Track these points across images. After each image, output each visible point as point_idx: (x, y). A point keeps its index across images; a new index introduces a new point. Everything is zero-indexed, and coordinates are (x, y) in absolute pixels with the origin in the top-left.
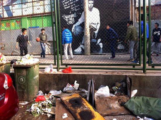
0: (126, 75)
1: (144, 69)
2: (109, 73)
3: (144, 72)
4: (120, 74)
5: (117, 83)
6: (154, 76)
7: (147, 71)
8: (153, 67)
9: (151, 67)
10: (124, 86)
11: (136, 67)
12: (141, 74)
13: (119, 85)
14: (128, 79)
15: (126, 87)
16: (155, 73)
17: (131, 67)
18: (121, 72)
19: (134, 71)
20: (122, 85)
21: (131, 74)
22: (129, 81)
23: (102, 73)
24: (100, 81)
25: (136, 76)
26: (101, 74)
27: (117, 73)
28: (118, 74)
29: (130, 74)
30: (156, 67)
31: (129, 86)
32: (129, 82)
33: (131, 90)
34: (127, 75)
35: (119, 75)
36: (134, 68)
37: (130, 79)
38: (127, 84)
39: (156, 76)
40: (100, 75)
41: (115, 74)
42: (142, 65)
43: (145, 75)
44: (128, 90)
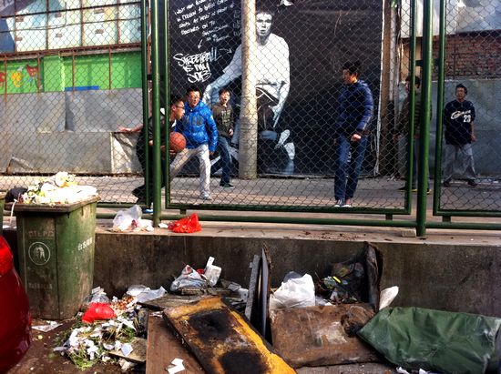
0: (365, 243)
1: (420, 225)
2: (315, 233)
3: (420, 233)
4: (348, 237)
5: (339, 265)
6: (449, 246)
7: (427, 230)
8: (447, 218)
9: (439, 219)
10: (359, 275)
11: (397, 218)
12: (409, 239)
13: (345, 270)
14: (371, 254)
15: (365, 279)
16: (452, 236)
17: (382, 218)
18: (352, 232)
19: (388, 229)
20: (354, 271)
21: (381, 239)
22: (374, 260)
23: (292, 236)
24: (285, 259)
25: (395, 245)
26: (291, 238)
27: (339, 234)
28: (341, 239)
29: (378, 237)
30: (455, 220)
31: (373, 276)
32: (374, 264)
33: (379, 286)
34: (369, 240)
35: (345, 240)
36: (389, 221)
37: (378, 254)
38: (369, 269)
39: (455, 246)
40: (288, 240)
41: (334, 237)
42: (414, 212)
43: (421, 242)
44: (372, 288)
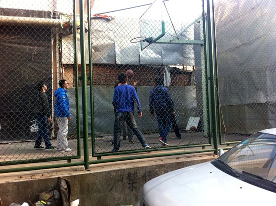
0: (59, 178)
1: (86, 164)
2: (26, 177)
3: (86, 168)
4: (47, 176)
5: (43, 194)
6: (102, 172)
7: (90, 165)
8: (99, 157)
9: (95, 159)
10: (56, 197)
11: (73, 161)
12: (81, 172)
13: (48, 196)
15: (61, 198)
16: (103, 167)
17: (65, 162)
18: (48, 173)
19: (68, 168)
20: (54, 195)
21: (66, 175)
22: (65, 187)
25: (74, 176)
27: (41, 175)
28: (43, 178)
30: (103, 158)
31: (65, 196)
32: (66, 189)
33: (69, 201)
34: (61, 176)
35: (45, 178)
36: (70, 163)
37: (67, 183)
38: (62, 192)
39: (105, 172)
41: (38, 177)
42: (82, 157)
43: (88, 172)
44: (65, 203)
